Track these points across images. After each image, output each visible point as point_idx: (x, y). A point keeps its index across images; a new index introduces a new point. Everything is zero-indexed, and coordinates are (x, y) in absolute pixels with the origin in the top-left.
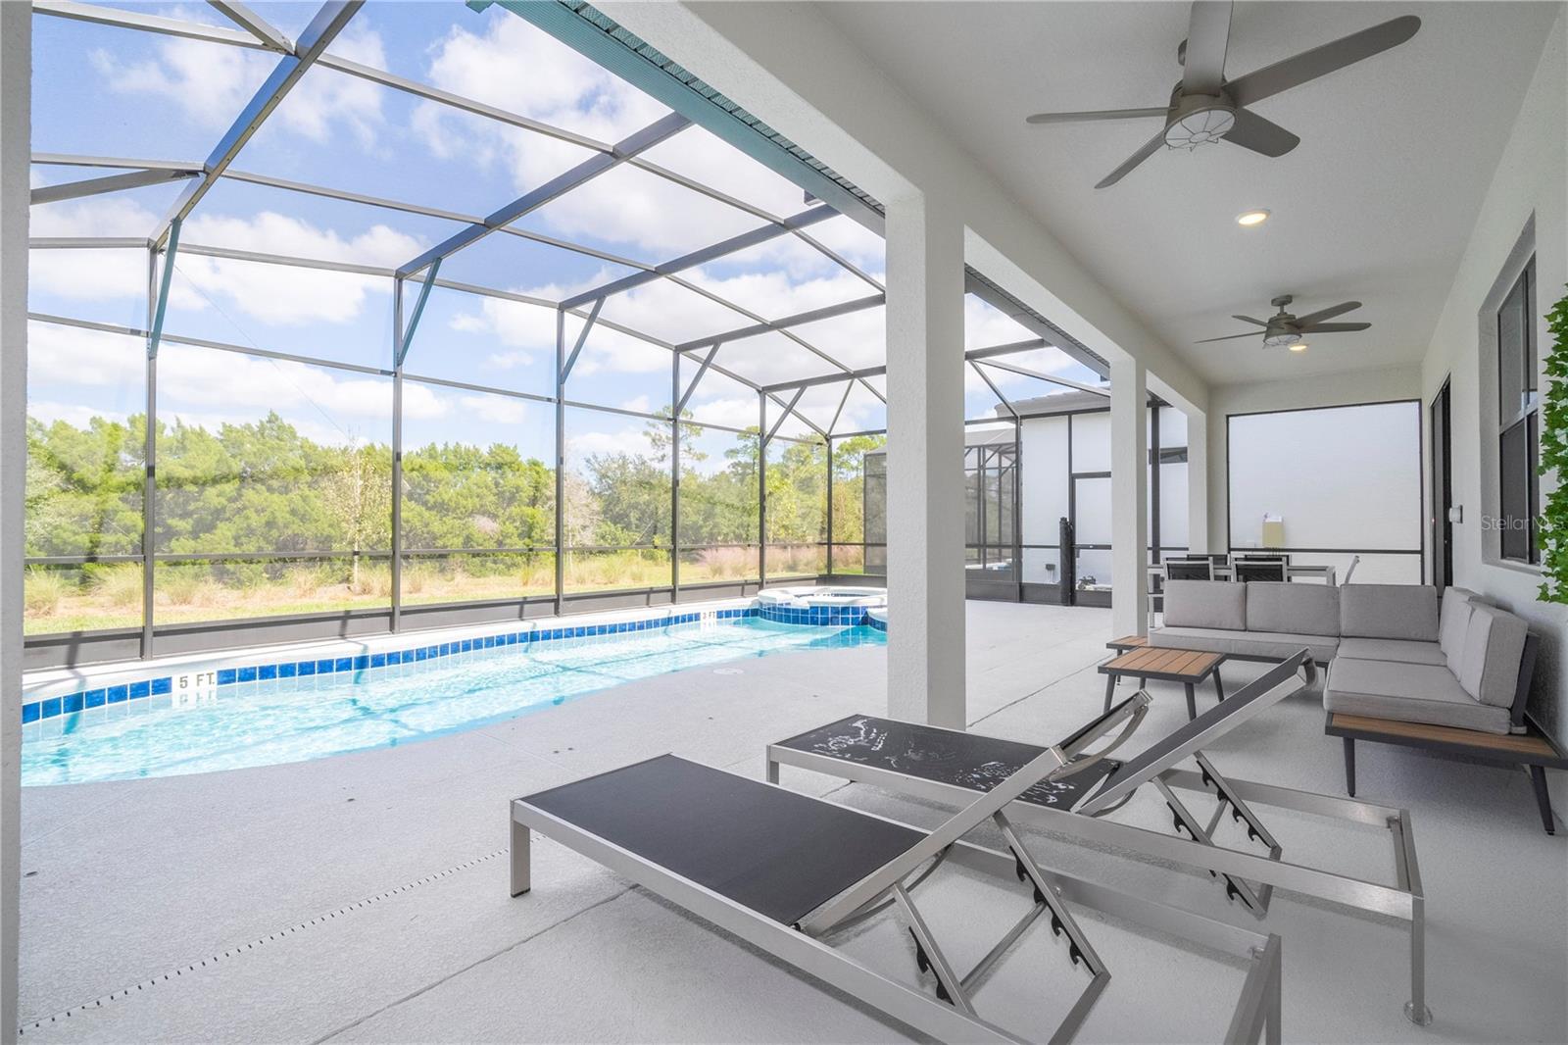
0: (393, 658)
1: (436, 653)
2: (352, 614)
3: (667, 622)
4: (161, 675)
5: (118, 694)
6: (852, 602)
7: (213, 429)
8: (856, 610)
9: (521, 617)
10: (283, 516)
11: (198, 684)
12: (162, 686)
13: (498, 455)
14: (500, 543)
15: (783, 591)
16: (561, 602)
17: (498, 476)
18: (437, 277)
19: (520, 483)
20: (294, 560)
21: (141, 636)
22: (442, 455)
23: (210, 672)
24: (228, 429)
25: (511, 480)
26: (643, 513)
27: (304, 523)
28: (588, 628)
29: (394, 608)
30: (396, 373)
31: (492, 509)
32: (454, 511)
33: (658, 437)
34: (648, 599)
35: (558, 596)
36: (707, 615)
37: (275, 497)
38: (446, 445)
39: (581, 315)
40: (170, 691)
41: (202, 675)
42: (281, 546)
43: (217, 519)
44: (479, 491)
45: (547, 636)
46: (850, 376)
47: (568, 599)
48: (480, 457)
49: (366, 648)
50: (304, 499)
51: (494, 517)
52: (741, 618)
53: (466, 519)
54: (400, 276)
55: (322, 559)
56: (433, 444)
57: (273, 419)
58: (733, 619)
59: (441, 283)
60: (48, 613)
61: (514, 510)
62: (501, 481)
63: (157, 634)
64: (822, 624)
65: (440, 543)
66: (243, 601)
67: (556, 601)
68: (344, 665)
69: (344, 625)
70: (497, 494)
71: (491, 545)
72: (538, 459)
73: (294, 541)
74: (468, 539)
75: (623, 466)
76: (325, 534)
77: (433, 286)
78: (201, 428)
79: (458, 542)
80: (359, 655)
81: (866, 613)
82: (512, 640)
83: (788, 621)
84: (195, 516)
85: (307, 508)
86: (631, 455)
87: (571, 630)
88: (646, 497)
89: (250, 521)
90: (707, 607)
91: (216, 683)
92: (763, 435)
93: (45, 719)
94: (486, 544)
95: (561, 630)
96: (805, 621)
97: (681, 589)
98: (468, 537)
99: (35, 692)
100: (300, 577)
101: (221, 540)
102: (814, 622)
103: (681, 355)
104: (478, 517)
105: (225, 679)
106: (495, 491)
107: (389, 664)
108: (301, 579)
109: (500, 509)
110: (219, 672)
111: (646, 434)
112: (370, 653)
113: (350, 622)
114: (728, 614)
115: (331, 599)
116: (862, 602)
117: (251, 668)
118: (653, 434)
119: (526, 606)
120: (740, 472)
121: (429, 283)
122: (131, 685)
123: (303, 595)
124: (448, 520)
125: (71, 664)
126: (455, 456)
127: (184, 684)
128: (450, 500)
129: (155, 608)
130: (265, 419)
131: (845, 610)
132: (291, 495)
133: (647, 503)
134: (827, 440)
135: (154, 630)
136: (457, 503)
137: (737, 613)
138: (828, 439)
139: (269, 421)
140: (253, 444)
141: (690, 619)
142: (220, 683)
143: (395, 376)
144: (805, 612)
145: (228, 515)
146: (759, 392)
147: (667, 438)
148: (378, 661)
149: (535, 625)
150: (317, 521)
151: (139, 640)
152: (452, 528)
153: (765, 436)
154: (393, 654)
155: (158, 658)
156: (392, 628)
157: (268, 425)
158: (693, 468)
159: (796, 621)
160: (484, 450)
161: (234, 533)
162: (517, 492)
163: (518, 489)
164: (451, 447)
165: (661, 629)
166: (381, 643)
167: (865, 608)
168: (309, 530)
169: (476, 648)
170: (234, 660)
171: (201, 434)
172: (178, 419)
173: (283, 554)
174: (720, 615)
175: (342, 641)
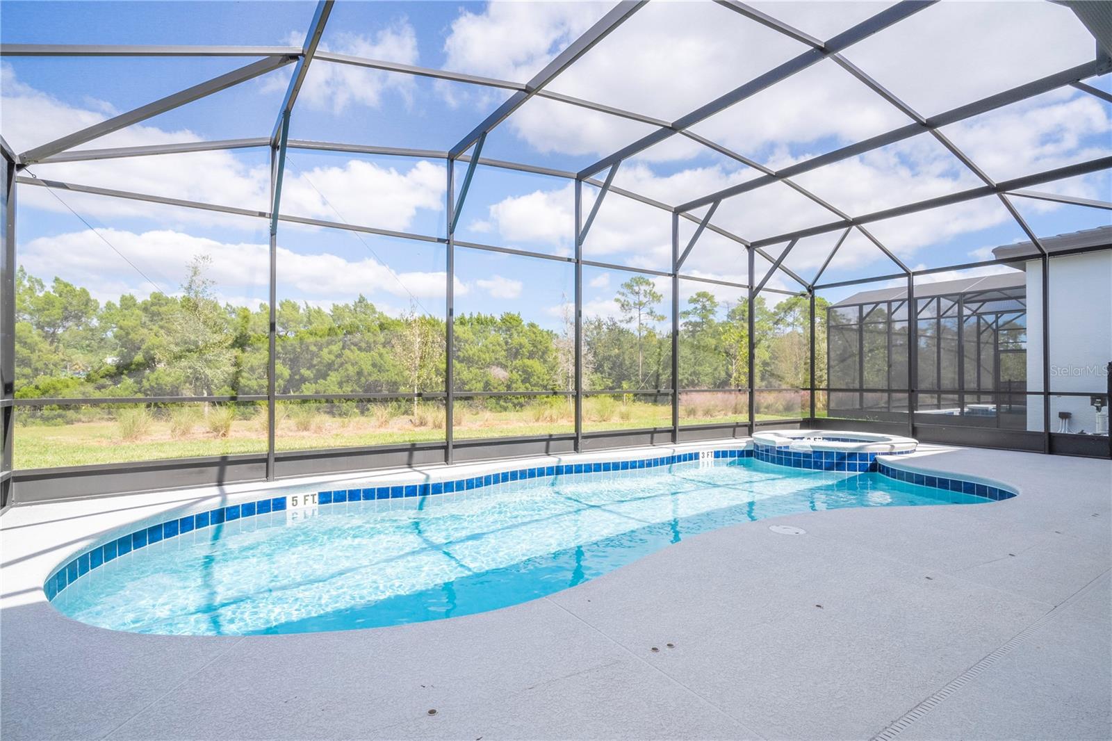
0: (448, 487)
1: (481, 483)
2: (417, 446)
3: (672, 460)
4: (279, 495)
5: (249, 509)
6: (860, 448)
7: (327, 309)
8: (863, 457)
9: (547, 452)
10: (367, 367)
11: (305, 504)
12: (280, 504)
13: (507, 321)
14: (509, 387)
15: (775, 434)
16: (580, 441)
17: (507, 337)
18: (480, 156)
19: (522, 341)
20: (375, 400)
21: (266, 460)
22: (468, 322)
23: (314, 493)
24: (336, 308)
25: (517, 339)
26: (614, 363)
27: (380, 373)
28: (604, 464)
29: (448, 442)
30: (449, 241)
31: (503, 361)
32: (476, 363)
33: (626, 303)
34: (652, 438)
35: (577, 434)
36: (706, 455)
37: (363, 354)
38: (471, 314)
39: (594, 184)
40: (285, 509)
41: (308, 496)
42: (368, 389)
43: (329, 370)
44: (494, 348)
45: (569, 469)
46: (848, 223)
47: (586, 437)
48: (495, 323)
49: (428, 477)
50: (381, 355)
51: (504, 367)
52: (737, 458)
53: (486, 369)
54: (451, 159)
55: (392, 399)
56: (463, 314)
57: (362, 300)
58: (729, 459)
59: (484, 161)
60: (224, 435)
61: (518, 362)
62: (510, 341)
63: (277, 460)
64: (827, 469)
65: (467, 387)
66: (342, 430)
67: (576, 439)
68: (411, 491)
69: (411, 456)
70: (507, 350)
71: (503, 389)
72: (535, 323)
73: (374, 387)
74: (487, 384)
75: (599, 327)
76: (393, 380)
77: (477, 165)
78: (319, 308)
79: (480, 386)
80: (422, 483)
81: (875, 460)
82: (541, 472)
83: (788, 463)
84: (317, 367)
85: (382, 362)
86: (604, 318)
87: (590, 465)
88: (617, 351)
89: (349, 372)
90: (705, 447)
91: (318, 502)
92: (752, 287)
93: (198, 530)
94: (500, 388)
95: (581, 465)
96: (807, 465)
97: (681, 430)
98: (486, 382)
99: (191, 508)
100: (379, 412)
101: (331, 385)
102: (818, 466)
103: (679, 216)
104: (494, 367)
105: (324, 499)
106: (505, 348)
107: (445, 492)
108: (379, 414)
109: (509, 361)
110: (320, 494)
111: (617, 300)
112: (431, 482)
113: (416, 453)
114: (724, 454)
115: (399, 429)
116: (871, 448)
117: (342, 491)
118: (623, 301)
119: (552, 443)
120: (691, 329)
121: (474, 161)
122: (258, 502)
123: (380, 426)
124: (474, 370)
125: (220, 483)
126: (478, 322)
127: (295, 502)
128: (474, 355)
129: (276, 438)
130: (357, 301)
131: (852, 455)
132: (372, 353)
133: (617, 356)
134: (810, 291)
135: (276, 456)
136: (479, 357)
137: (732, 454)
138: (811, 289)
139: (360, 302)
140: (350, 317)
141: (691, 459)
142: (321, 503)
143: (448, 243)
144: (807, 455)
145: (336, 366)
146: (748, 247)
147: (635, 303)
148: (437, 489)
149: (560, 460)
150: (388, 371)
151: (265, 464)
152: (476, 375)
153: (754, 290)
154: (449, 483)
155: (278, 480)
156: (446, 460)
157: (359, 304)
158: (654, 327)
159: (797, 464)
160: (498, 318)
161: (339, 379)
162: (521, 349)
163: (521, 346)
164: (475, 316)
165: (666, 467)
166: (440, 473)
167: (873, 455)
168: (383, 377)
169: (512, 479)
170: (330, 484)
171: (319, 312)
172: (306, 303)
173: (368, 395)
174: (717, 455)
175: (409, 470)
